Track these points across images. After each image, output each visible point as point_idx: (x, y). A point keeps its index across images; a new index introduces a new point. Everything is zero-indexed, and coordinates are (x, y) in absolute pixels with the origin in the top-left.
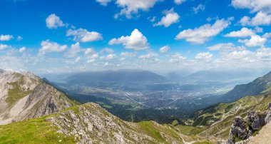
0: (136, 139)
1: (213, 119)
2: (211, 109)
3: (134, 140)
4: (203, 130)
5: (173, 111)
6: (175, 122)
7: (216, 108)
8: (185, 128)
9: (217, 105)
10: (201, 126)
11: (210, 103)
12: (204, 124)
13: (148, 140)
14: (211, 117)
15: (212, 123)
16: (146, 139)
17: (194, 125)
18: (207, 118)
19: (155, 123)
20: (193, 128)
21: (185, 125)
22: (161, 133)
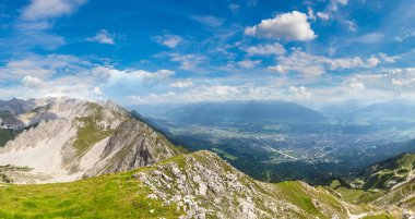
0: (275, 209)
1: (394, 179)
2: (392, 162)
3: (270, 211)
4: (378, 197)
5: (331, 166)
6: (335, 183)
7: (399, 161)
8: (351, 192)
9: (400, 157)
10: (376, 190)
11: (389, 154)
12: (381, 186)
13: (293, 211)
14: (391, 176)
15: (393, 185)
16: (289, 210)
17: (365, 188)
18: (385, 178)
19: (304, 184)
20: (362, 192)
21: (350, 187)
22: (314, 201)
